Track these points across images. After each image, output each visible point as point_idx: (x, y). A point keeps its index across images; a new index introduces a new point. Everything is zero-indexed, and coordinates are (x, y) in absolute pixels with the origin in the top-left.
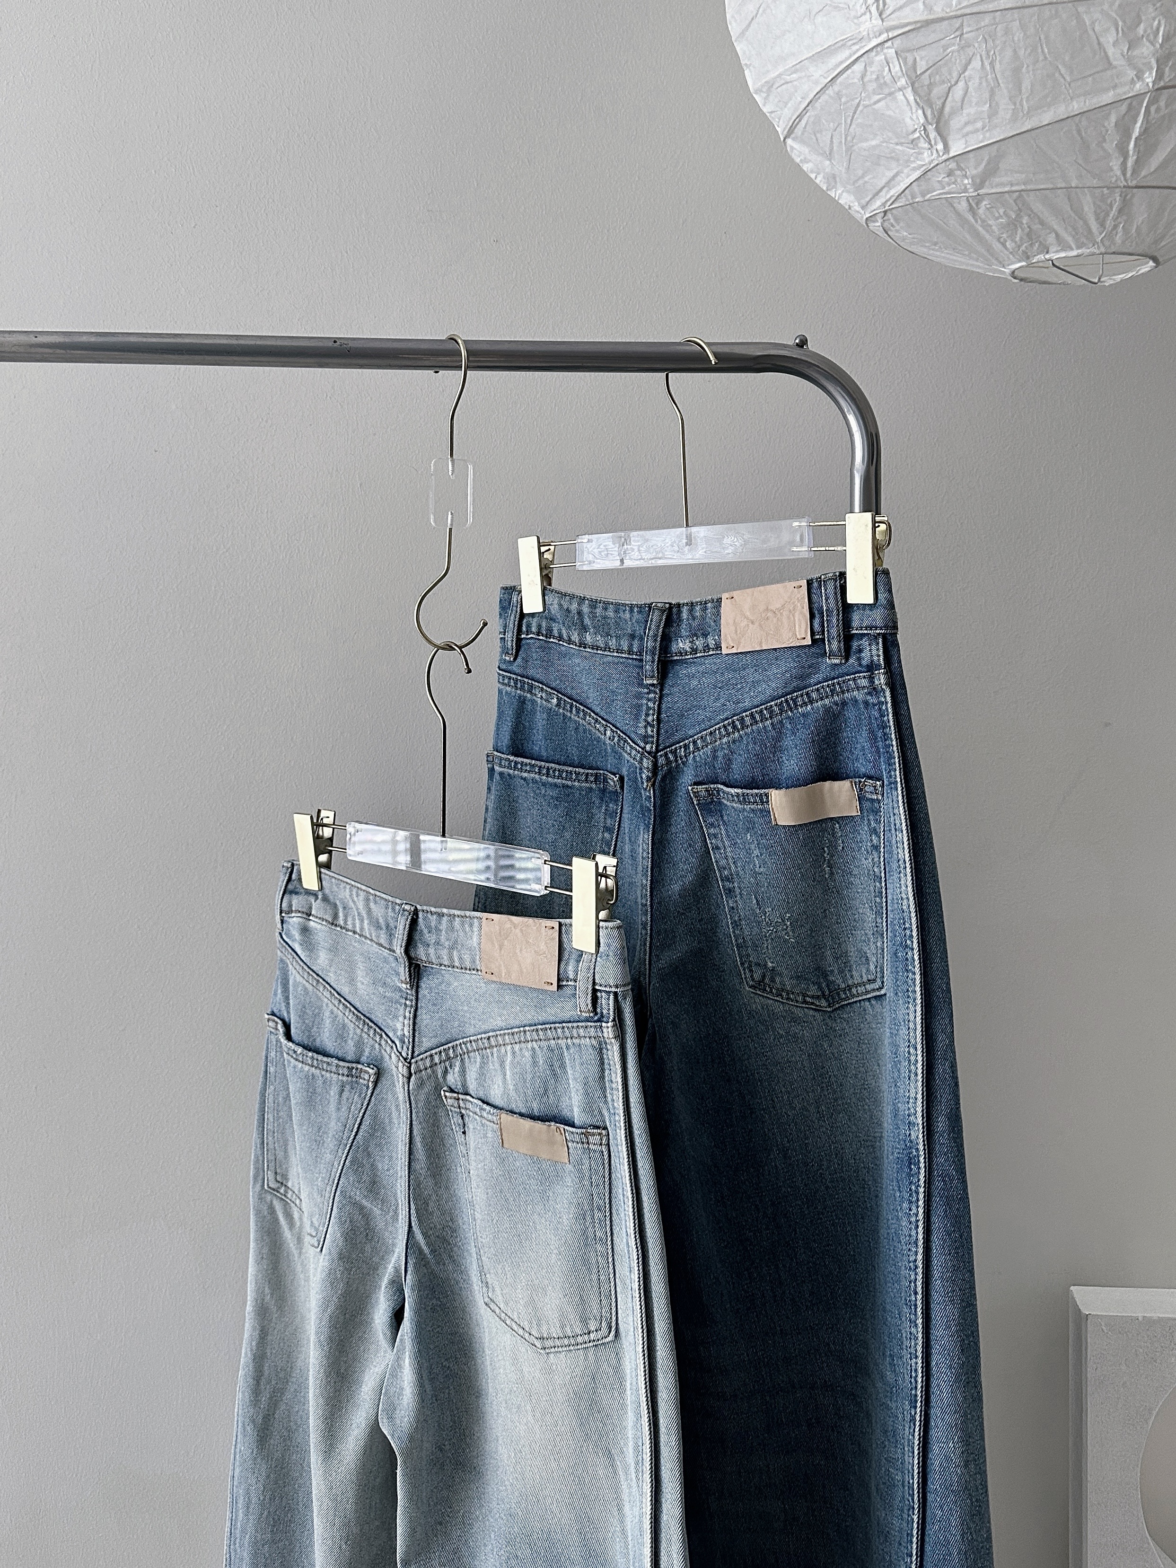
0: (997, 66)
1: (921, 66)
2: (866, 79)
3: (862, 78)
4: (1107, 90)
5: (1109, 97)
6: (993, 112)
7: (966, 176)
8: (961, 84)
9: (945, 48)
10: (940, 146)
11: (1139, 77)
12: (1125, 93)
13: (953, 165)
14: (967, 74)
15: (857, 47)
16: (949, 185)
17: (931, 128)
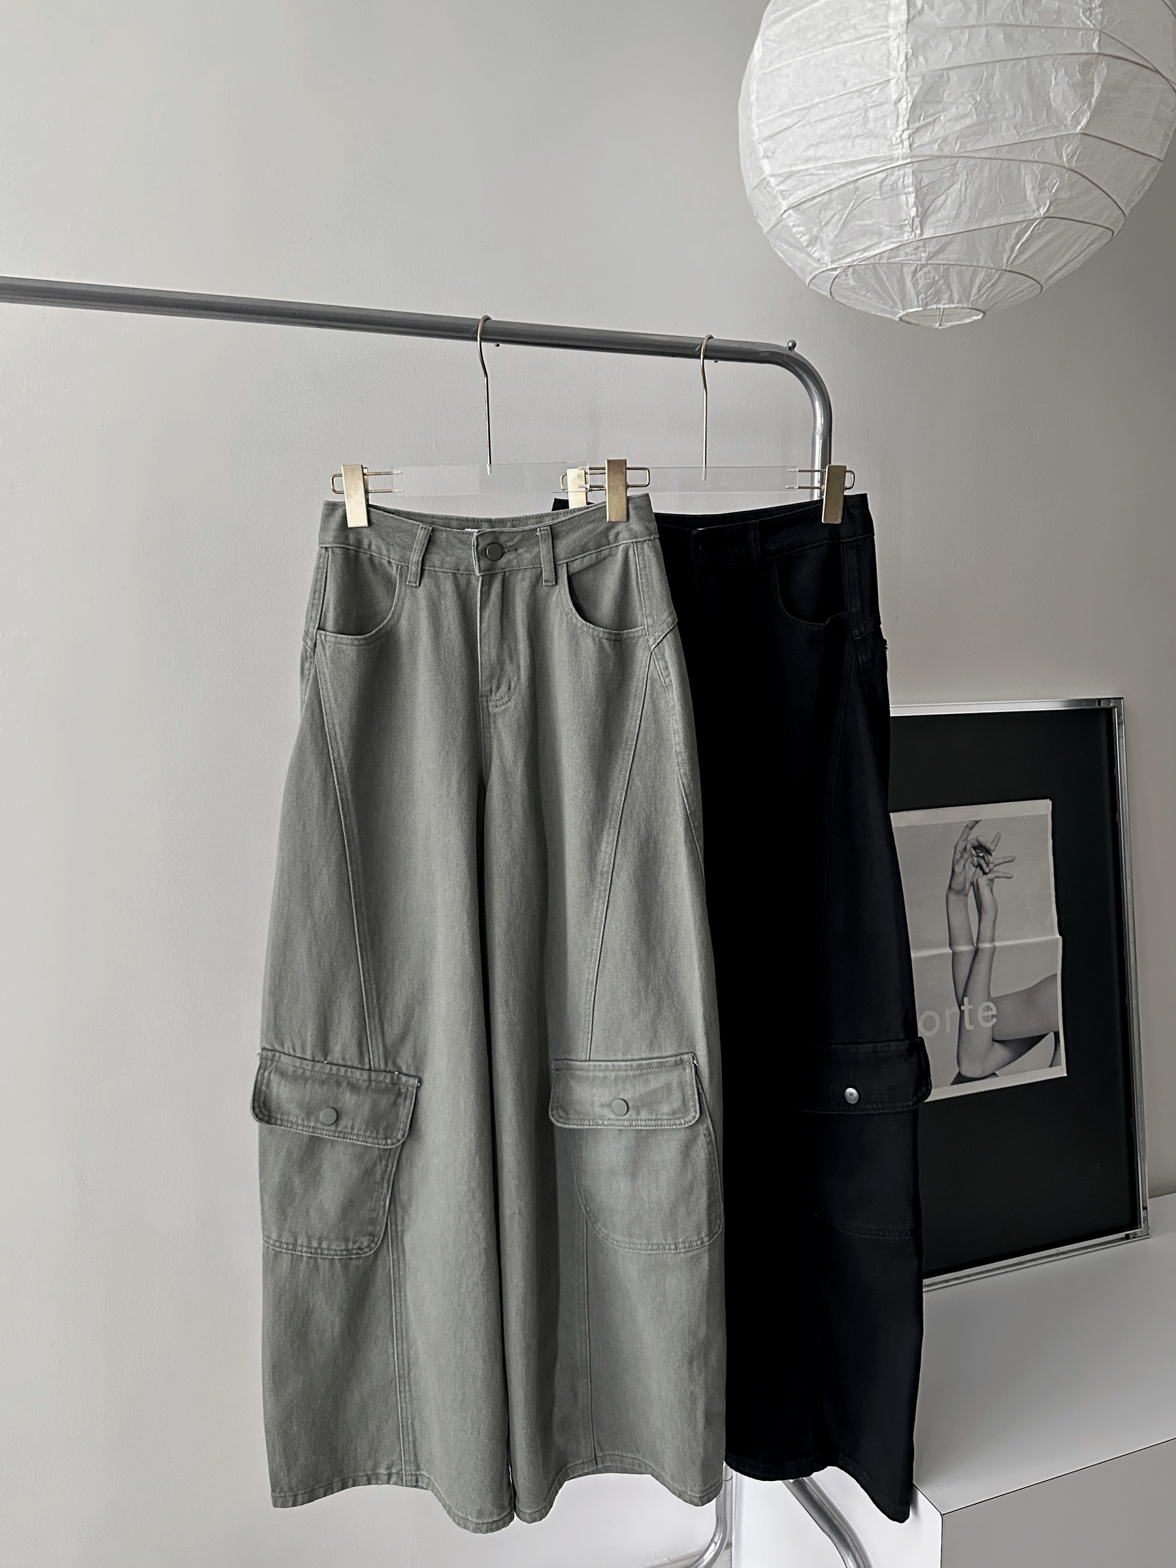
0: (969, 189)
1: (925, 182)
2: (885, 183)
4: (1019, 214)
5: (1021, 218)
6: (957, 216)
7: (925, 252)
8: (943, 197)
9: (942, 173)
10: (918, 232)
11: (1038, 209)
12: (1029, 217)
13: (921, 244)
14: (949, 191)
15: (884, 163)
16: (912, 255)
17: (917, 220)
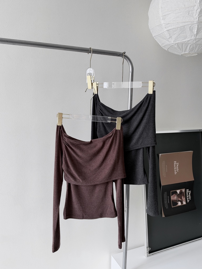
1: (199, 27)
3: (190, 27)
10: (195, 37)
17: (196, 35)
